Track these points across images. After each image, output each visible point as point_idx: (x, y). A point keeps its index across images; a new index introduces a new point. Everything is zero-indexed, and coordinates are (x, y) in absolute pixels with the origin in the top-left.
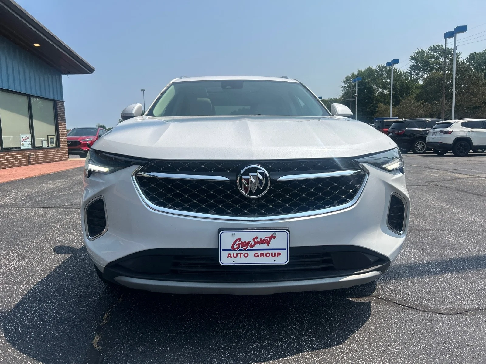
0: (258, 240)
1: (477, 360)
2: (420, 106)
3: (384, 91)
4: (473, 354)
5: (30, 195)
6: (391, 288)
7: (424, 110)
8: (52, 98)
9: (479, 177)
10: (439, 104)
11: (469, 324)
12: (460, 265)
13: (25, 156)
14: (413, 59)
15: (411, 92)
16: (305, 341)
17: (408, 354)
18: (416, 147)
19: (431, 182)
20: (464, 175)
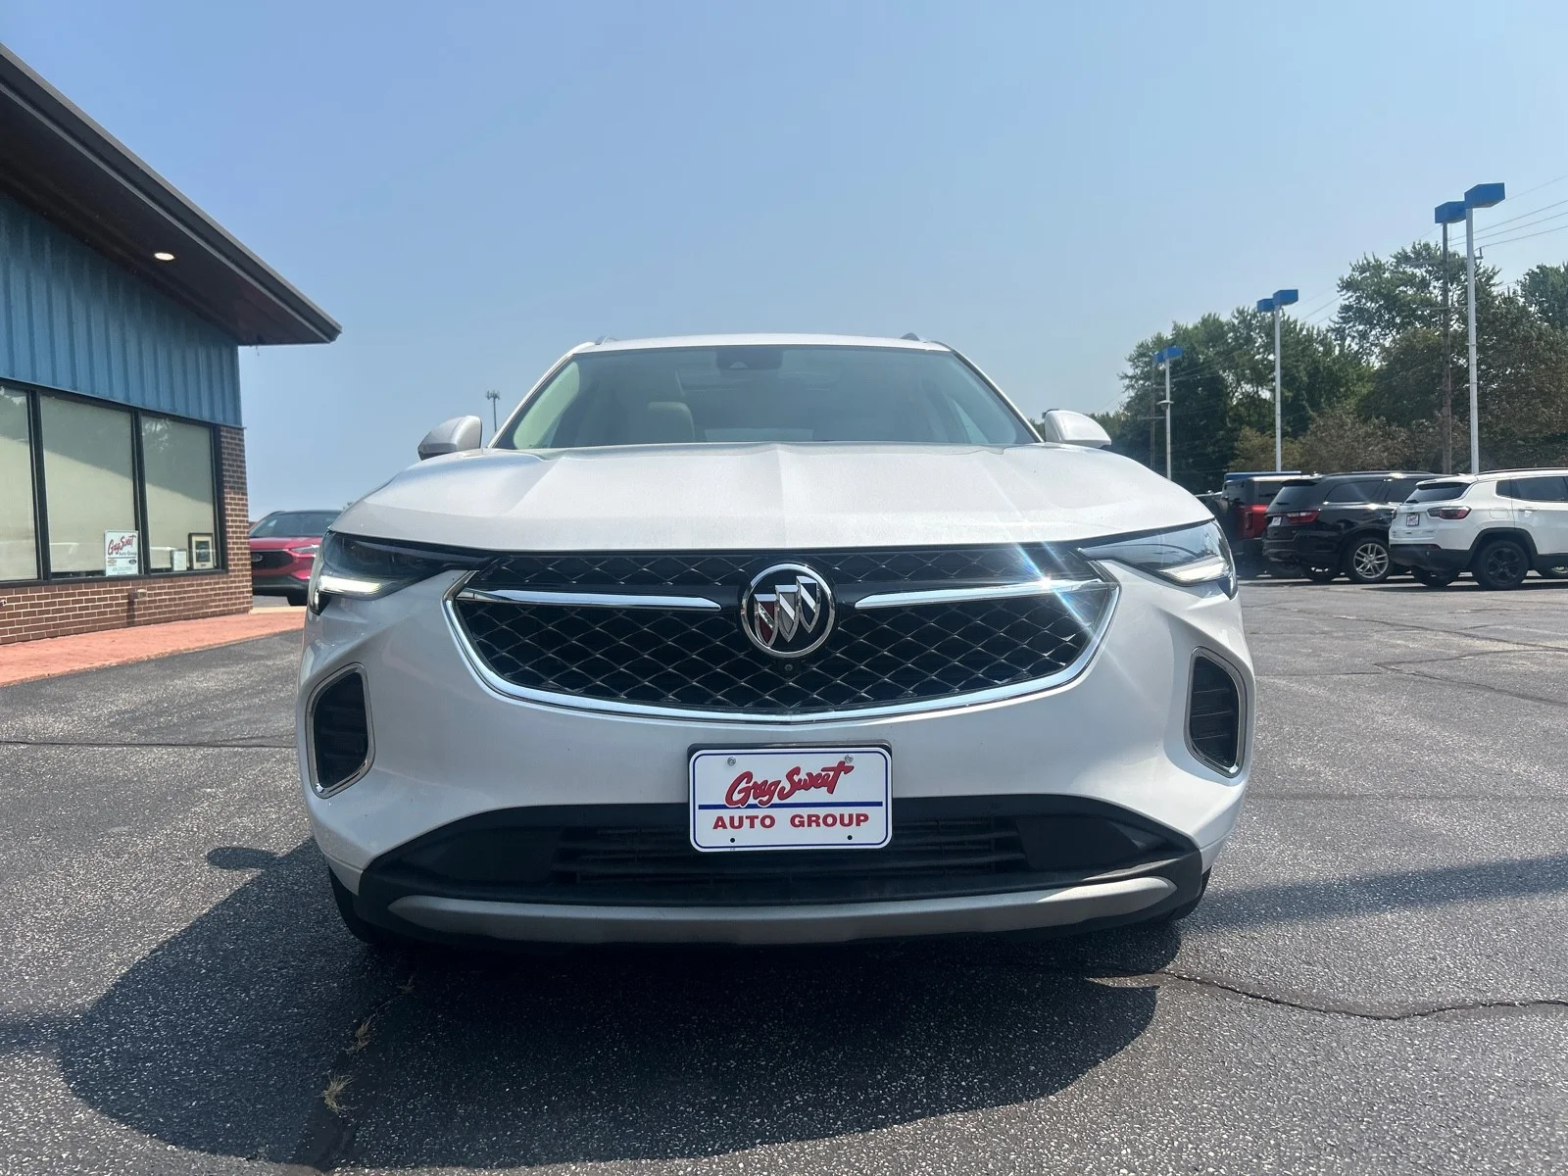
0: (803, 776)
1: (1450, 1131)
2: (1373, 434)
3: (1258, 391)
4: (1441, 1116)
5: (133, 711)
6: (1222, 950)
7: (1387, 449)
8: (206, 416)
9: (1547, 648)
10: (1434, 428)
11: (1443, 1042)
12: (1444, 889)
13: (117, 598)
14: (1348, 285)
15: (1346, 391)
16: (949, 1086)
17: (1247, 1117)
18: (1359, 563)
19: (1393, 664)
20: (1501, 643)
